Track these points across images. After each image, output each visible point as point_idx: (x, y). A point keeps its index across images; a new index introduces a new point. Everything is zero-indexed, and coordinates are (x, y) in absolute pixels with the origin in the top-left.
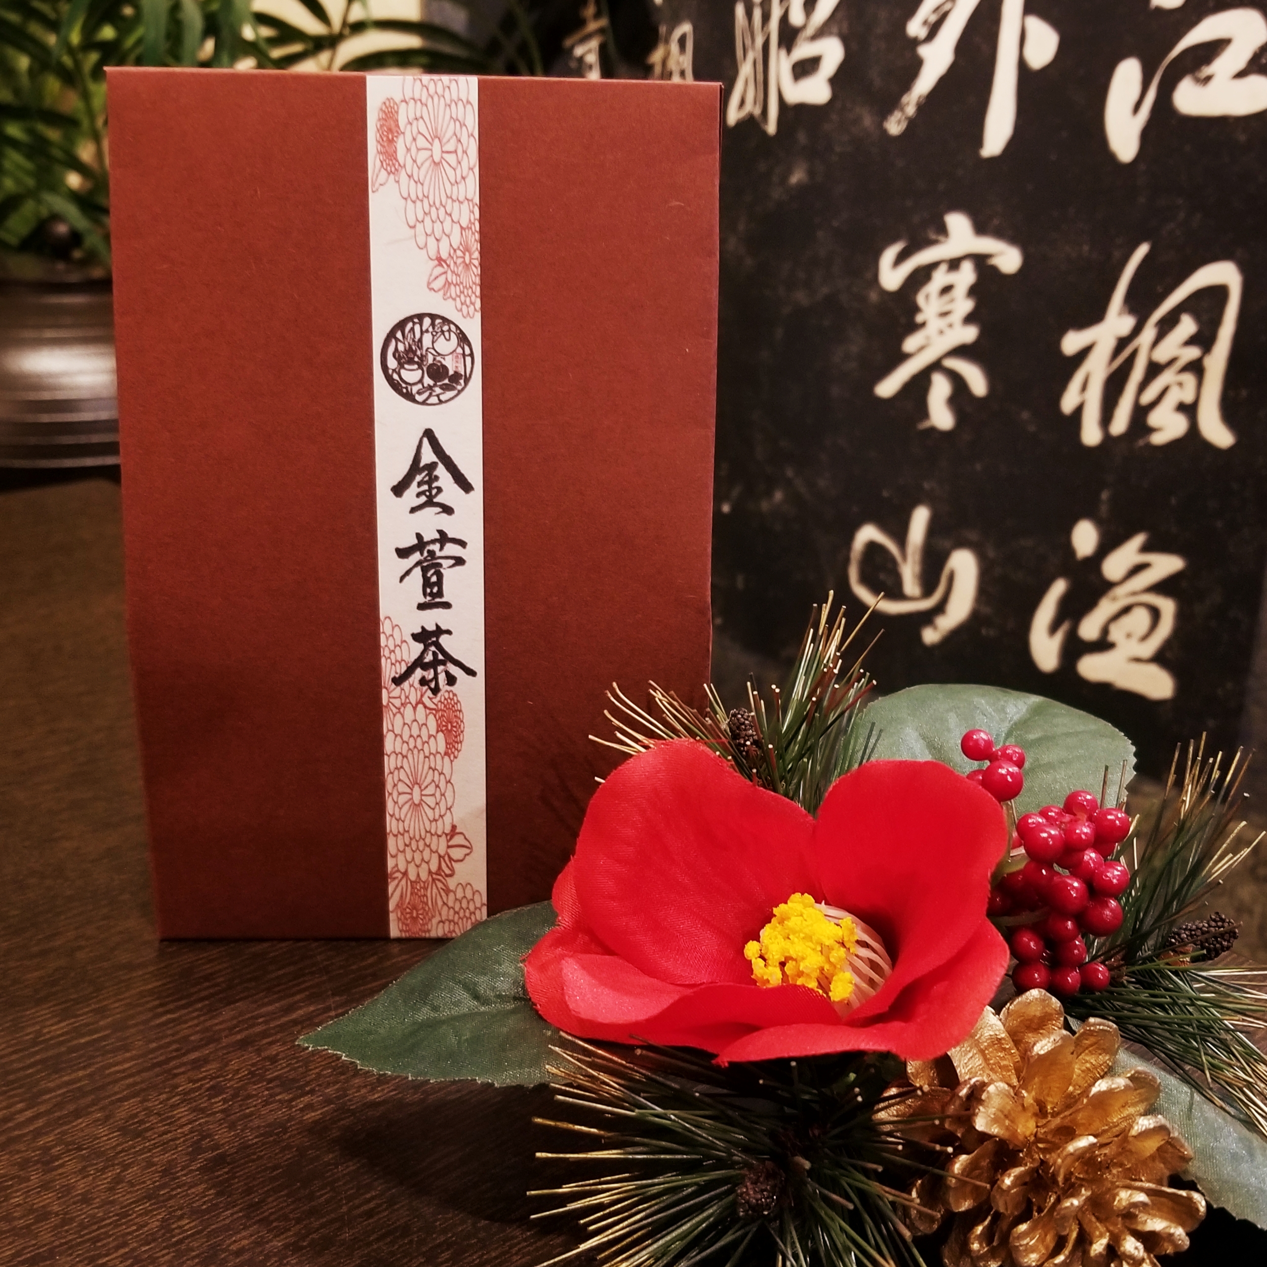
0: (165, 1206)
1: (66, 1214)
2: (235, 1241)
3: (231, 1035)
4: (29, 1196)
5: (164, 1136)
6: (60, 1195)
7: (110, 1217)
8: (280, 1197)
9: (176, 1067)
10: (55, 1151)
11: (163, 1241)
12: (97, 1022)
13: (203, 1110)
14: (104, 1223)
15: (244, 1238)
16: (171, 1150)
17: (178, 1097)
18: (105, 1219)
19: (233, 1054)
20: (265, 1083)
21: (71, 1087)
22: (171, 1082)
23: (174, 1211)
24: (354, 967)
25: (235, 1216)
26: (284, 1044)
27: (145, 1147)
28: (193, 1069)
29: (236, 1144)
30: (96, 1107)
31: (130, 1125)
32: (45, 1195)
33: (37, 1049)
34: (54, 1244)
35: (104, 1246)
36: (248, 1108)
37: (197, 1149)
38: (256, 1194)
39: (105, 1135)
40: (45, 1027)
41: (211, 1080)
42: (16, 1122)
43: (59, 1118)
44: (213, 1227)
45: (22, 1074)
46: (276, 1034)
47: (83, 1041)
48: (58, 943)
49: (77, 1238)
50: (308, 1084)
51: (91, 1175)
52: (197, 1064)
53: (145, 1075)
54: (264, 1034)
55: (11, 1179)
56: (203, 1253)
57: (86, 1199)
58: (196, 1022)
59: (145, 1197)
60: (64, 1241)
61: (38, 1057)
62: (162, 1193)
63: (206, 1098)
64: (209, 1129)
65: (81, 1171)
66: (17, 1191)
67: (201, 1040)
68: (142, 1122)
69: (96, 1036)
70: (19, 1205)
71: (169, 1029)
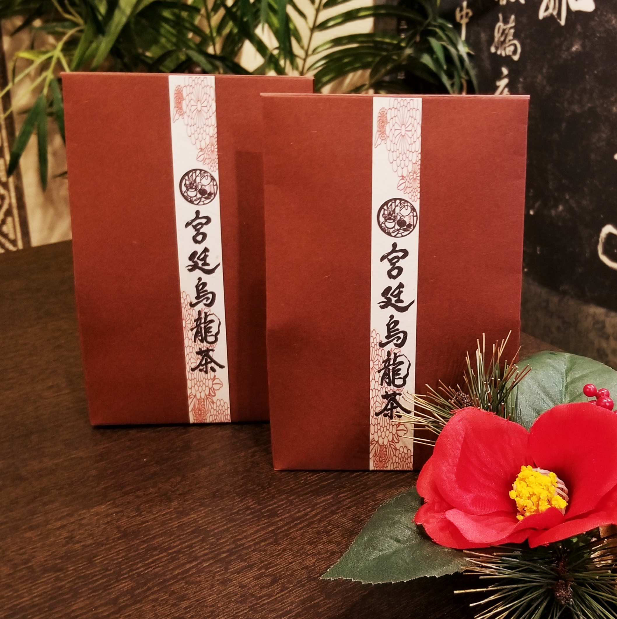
4: (325, 545)
9: (365, 495)
10: (329, 528)
12: (328, 476)
21: (327, 502)
22: (365, 501)
30: (339, 511)
31: (355, 518)
33: (307, 486)
40: (308, 477)
42: (310, 516)
43: (326, 515)
47: (325, 483)
53: (354, 498)
55: (316, 538)
61: (309, 490)
66: (319, 543)
69: (329, 481)
70: (322, 549)
71: (358, 479)
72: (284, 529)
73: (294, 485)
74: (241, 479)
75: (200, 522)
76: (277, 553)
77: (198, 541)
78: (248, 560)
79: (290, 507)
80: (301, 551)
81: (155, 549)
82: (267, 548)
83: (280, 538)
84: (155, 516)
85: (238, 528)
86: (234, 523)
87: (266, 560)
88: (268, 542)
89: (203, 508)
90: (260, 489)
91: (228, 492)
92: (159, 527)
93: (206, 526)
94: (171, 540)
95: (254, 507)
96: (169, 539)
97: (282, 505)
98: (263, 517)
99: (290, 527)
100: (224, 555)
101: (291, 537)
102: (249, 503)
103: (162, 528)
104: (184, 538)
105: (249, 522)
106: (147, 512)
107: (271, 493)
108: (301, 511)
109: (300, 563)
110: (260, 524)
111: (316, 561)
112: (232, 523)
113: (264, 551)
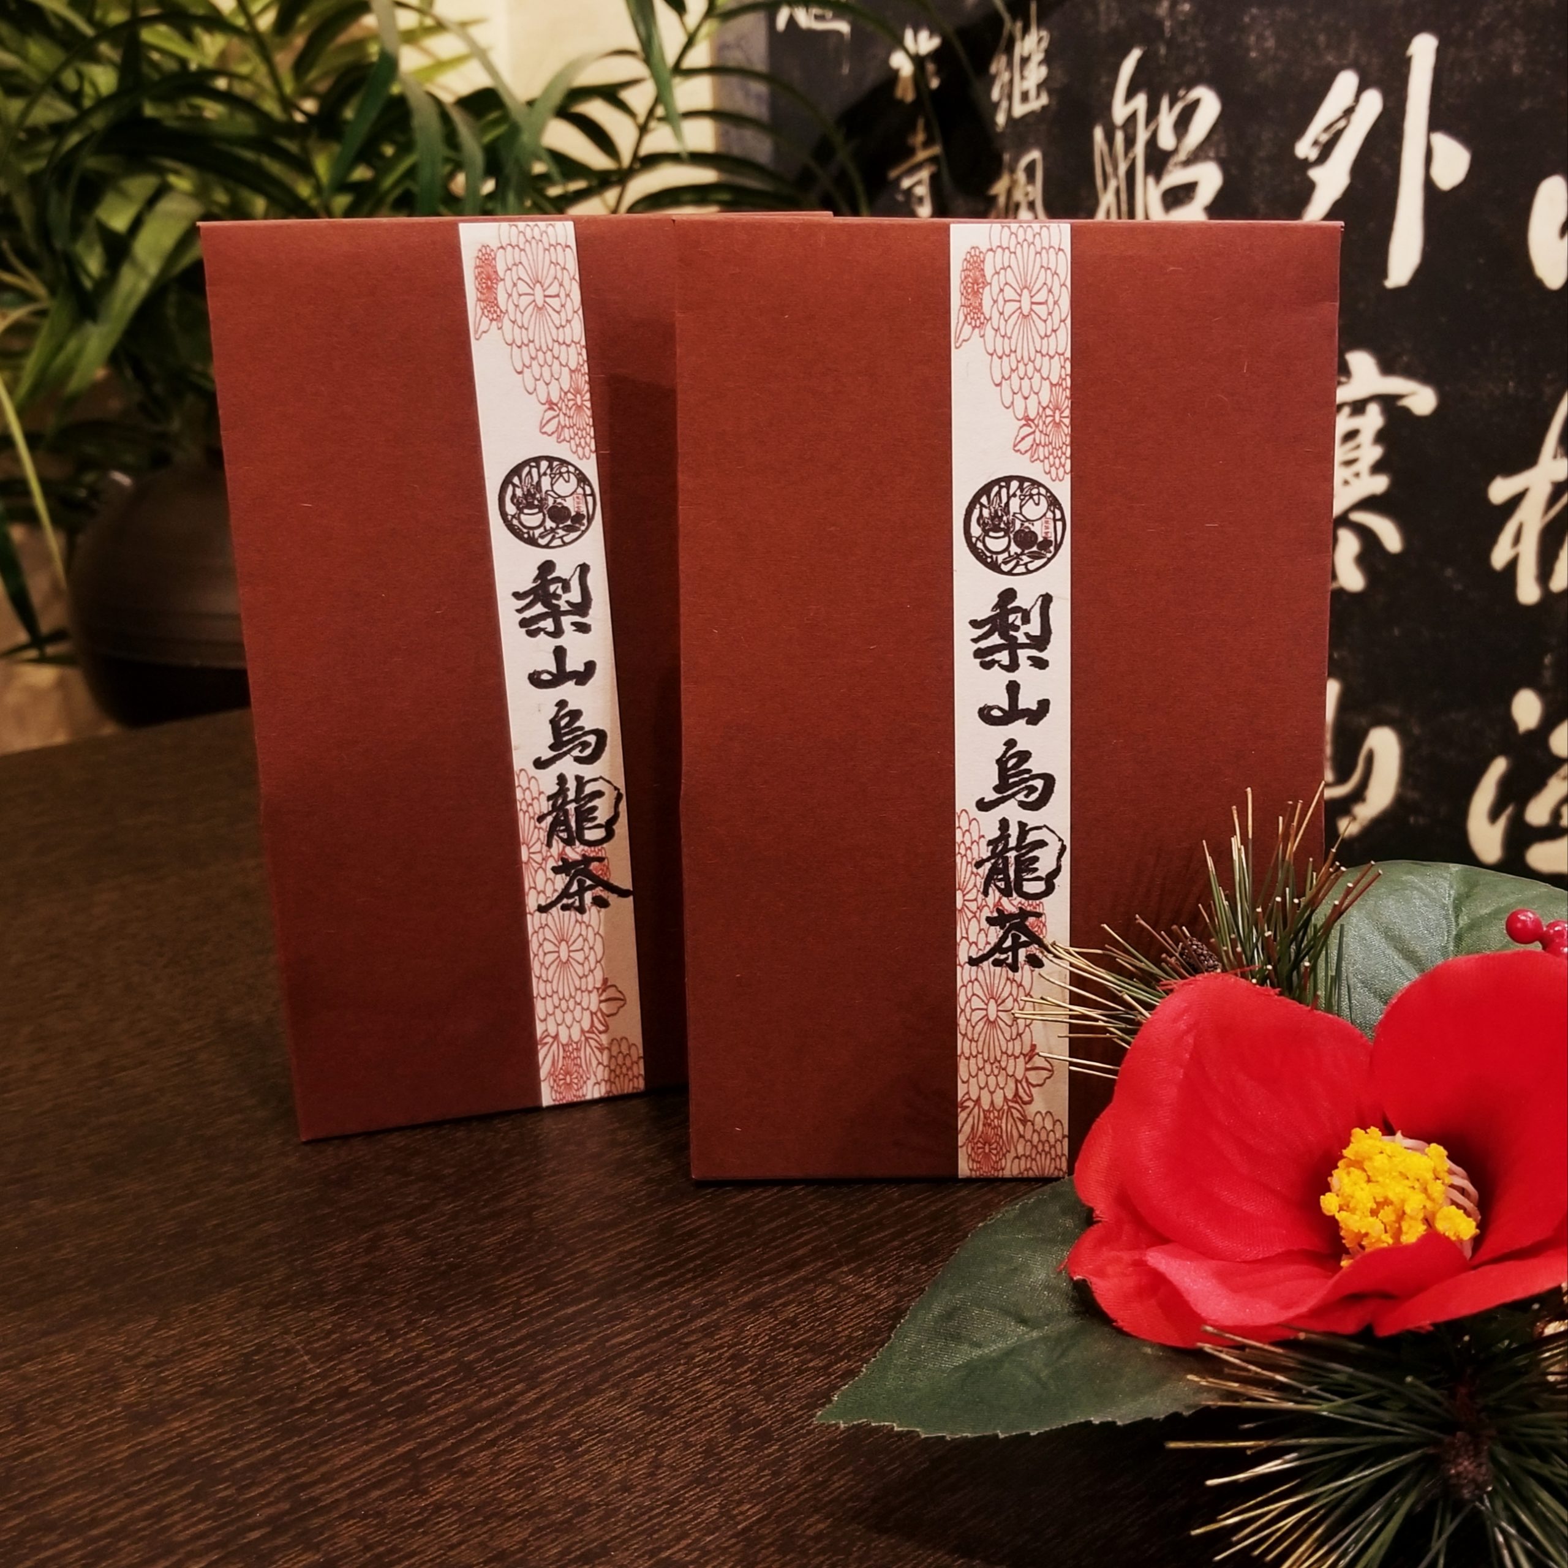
0: (719, 1490)
1: (607, 1504)
2: (810, 1526)
3: (738, 1297)
4: (560, 1487)
5: (695, 1413)
6: (594, 1484)
7: (660, 1506)
8: (846, 1475)
9: (683, 1337)
10: (575, 1435)
11: (728, 1529)
12: (581, 1289)
13: (730, 1382)
14: (655, 1512)
15: (818, 1521)
16: (706, 1429)
17: (698, 1369)
18: (653, 1509)
19: (746, 1318)
20: (791, 1349)
21: (571, 1364)
22: (683, 1353)
23: (731, 1495)
24: (855, 1216)
25: (802, 1498)
26: (800, 1304)
27: (676, 1427)
28: (705, 1336)
29: (779, 1418)
30: (607, 1385)
31: (652, 1402)
32: (577, 1484)
33: (519, 1322)
34: (604, 1539)
35: (661, 1538)
36: (783, 1377)
37: (736, 1427)
38: (818, 1473)
39: (625, 1416)
40: (522, 1297)
41: (730, 1347)
42: (520, 1405)
43: (568, 1398)
44: (780, 1511)
45: (510, 1352)
46: (788, 1293)
47: (570, 1310)
48: (510, 1202)
49: (628, 1531)
50: (840, 1347)
51: (623, 1460)
52: (708, 1331)
53: (654, 1346)
54: (775, 1295)
55: (533, 1469)
56: (777, 1540)
57: (626, 1487)
58: (692, 1285)
59: (691, 1483)
60: (613, 1535)
61: (524, 1331)
62: (710, 1476)
63: (729, 1369)
64: (744, 1403)
65: (612, 1455)
66: (544, 1482)
67: (706, 1304)
68: (664, 1398)
69: (583, 1305)
70: (551, 1498)
71: (664, 1293)
72: (440, 1447)
73: (481, 1320)
74: (332, 1314)
75: (195, 1441)
76: (416, 1519)
77: (183, 1498)
78: (324, 1547)
79: (464, 1384)
80: (489, 1510)
81: (49, 1527)
82: (385, 1505)
83: (426, 1476)
84: (64, 1431)
85: (304, 1452)
86: (296, 1439)
87: (380, 1543)
88: (390, 1488)
89: (209, 1401)
90: (383, 1337)
91: (289, 1351)
92: (71, 1463)
93: (213, 1453)
94: (101, 1499)
95: (360, 1390)
96: (94, 1497)
97: (444, 1378)
98: (381, 1418)
99: (462, 1440)
100: (254, 1535)
101: (461, 1469)
102: (347, 1378)
103: (80, 1464)
104: (141, 1489)
105: (338, 1432)
106: (43, 1421)
107: (411, 1349)
108: (496, 1394)
109: (481, 1544)
110: (371, 1436)
111: (531, 1535)
112: (290, 1438)
113: (378, 1514)
